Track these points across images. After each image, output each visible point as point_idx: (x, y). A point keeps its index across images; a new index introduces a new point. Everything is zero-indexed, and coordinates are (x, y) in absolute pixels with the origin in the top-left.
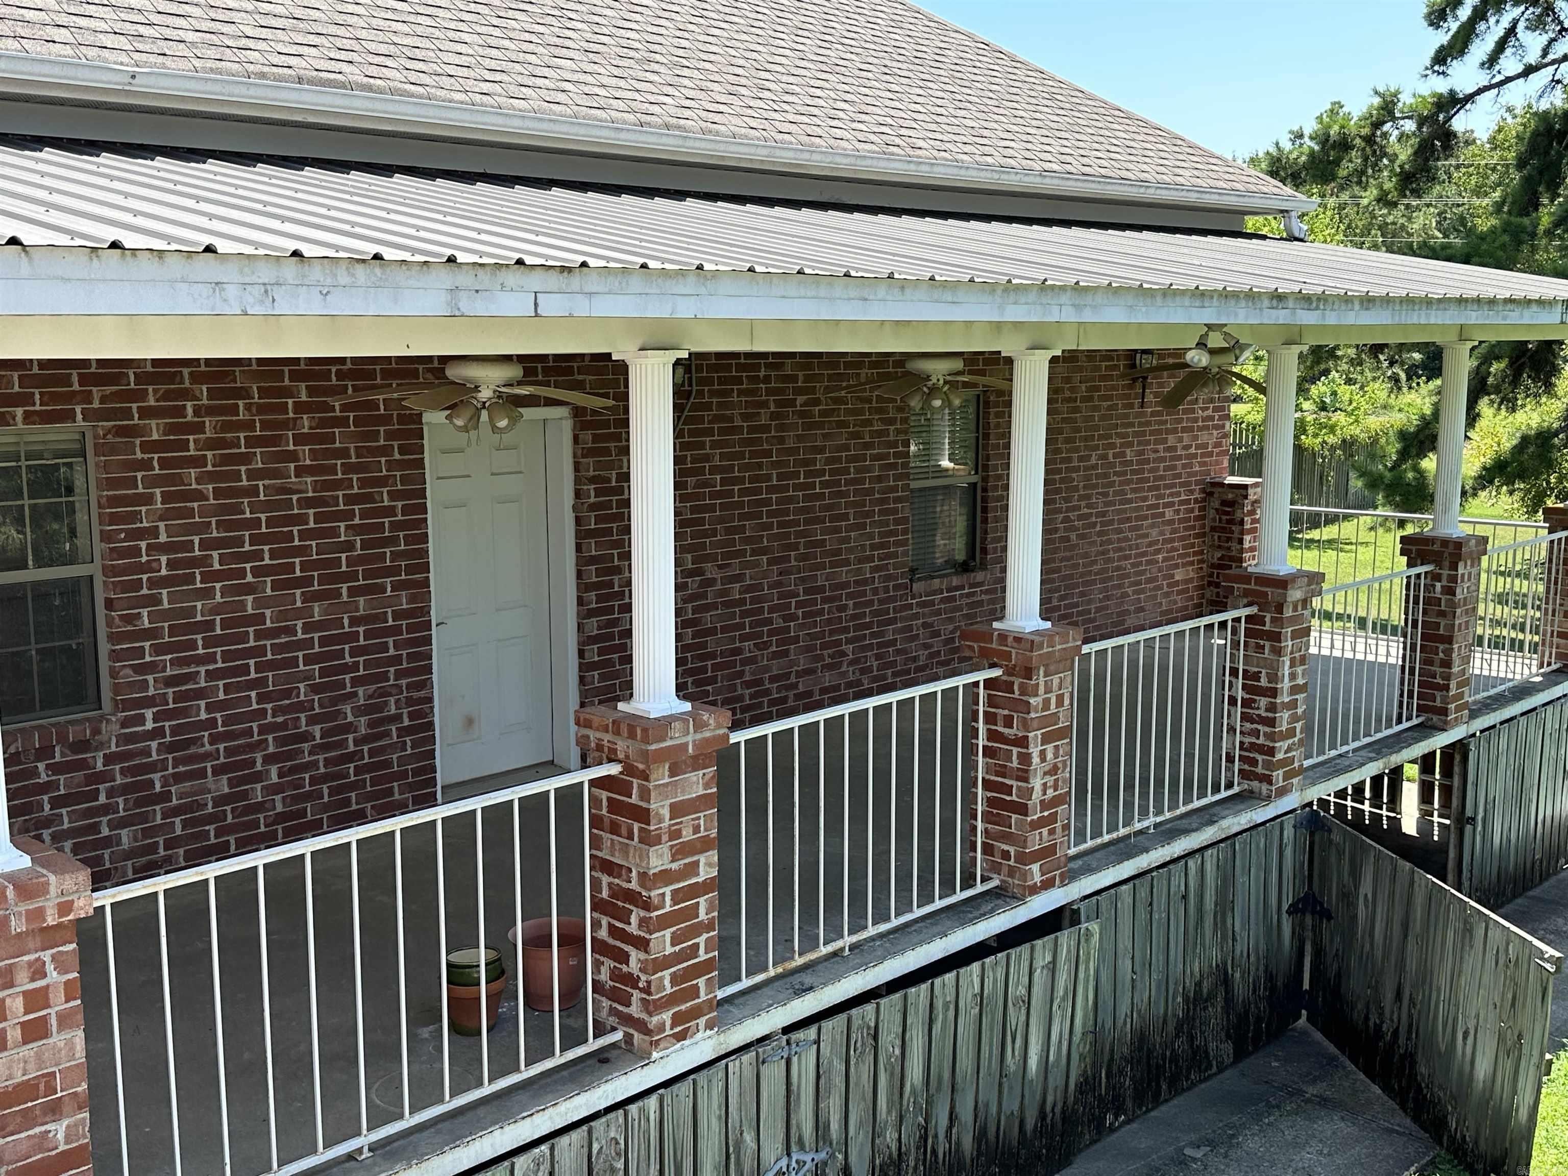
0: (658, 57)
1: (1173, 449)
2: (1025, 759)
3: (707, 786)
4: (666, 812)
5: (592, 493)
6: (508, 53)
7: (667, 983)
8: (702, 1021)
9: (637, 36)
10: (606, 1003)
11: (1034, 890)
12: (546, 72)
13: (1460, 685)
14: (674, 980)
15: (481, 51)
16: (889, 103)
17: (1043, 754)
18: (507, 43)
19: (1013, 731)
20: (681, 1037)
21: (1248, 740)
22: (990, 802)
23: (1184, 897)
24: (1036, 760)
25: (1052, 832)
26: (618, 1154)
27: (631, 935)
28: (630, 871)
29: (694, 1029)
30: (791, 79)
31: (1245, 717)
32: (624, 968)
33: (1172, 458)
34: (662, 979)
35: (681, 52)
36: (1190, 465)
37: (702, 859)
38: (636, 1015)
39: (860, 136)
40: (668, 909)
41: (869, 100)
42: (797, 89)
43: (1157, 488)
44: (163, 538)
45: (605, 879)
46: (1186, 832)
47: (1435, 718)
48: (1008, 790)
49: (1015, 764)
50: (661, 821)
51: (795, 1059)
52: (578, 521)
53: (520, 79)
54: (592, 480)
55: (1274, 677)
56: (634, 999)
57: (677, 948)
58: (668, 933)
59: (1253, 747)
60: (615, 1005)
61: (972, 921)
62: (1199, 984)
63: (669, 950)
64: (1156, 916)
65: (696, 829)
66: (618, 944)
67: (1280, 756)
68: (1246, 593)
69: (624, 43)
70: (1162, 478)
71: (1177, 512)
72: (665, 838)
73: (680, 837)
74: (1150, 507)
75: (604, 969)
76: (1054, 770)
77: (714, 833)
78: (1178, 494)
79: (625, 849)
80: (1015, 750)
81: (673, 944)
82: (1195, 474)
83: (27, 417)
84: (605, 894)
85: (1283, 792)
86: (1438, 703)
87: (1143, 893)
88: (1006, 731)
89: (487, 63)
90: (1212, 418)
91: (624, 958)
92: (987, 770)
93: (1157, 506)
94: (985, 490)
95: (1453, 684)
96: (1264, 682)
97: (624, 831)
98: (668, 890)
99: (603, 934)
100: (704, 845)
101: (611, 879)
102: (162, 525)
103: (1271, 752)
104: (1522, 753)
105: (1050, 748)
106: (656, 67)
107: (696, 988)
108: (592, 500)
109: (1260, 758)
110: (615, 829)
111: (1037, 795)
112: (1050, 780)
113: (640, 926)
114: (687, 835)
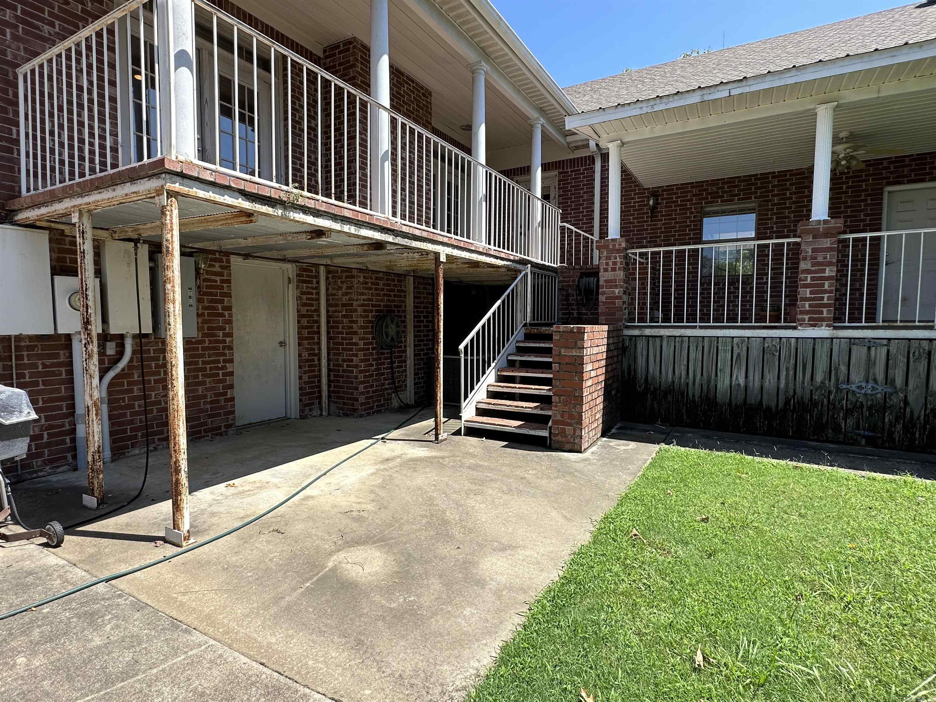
3: (832, 245)
7: (807, 306)
8: (825, 323)
14: (811, 306)
20: (813, 326)
26: (776, 351)
29: (820, 325)
34: (804, 304)
37: (828, 269)
40: (808, 282)
44: (775, 229)
50: (807, 253)
51: (873, 348)
57: (813, 296)
58: (808, 290)
63: (809, 296)
72: (809, 258)
73: (816, 260)
77: (834, 260)
81: (811, 294)
83: (738, 200)
98: (810, 276)
100: (829, 264)
102: (775, 226)
107: (822, 311)
114: (821, 259)
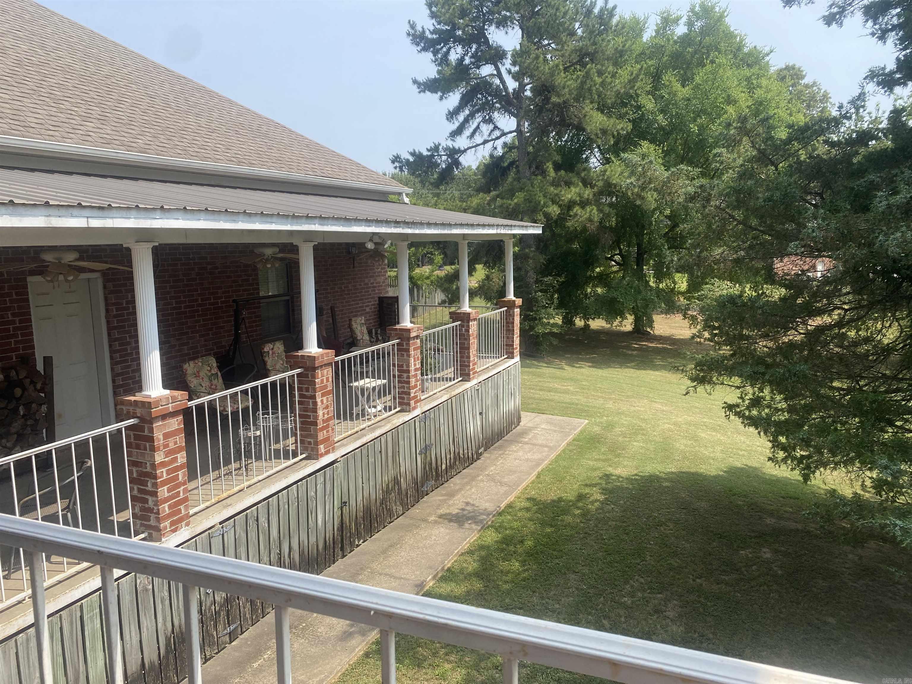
0: (133, 123)
1: (367, 284)
2: (315, 403)
3: (179, 424)
4: (161, 437)
5: (114, 310)
6: (61, 119)
7: (167, 509)
8: (183, 523)
9: (122, 114)
10: (138, 522)
11: (322, 455)
12: (79, 127)
13: (474, 365)
14: (170, 507)
15: (47, 117)
16: (239, 145)
17: (322, 401)
18: (59, 115)
19: (310, 393)
20: (174, 531)
21: (400, 390)
22: (302, 423)
23: (381, 452)
24: (319, 403)
25: (327, 432)
26: (149, 583)
27: (149, 491)
28: (146, 463)
29: (180, 527)
30: (195, 135)
31: (399, 382)
32: (146, 506)
33: (367, 288)
34: (164, 507)
35: (143, 121)
36: (374, 291)
37: (179, 455)
38: (153, 524)
39: (227, 158)
40: (165, 478)
41: (230, 144)
42: (198, 138)
43: (362, 300)
45: (134, 469)
46: (380, 427)
47: (466, 377)
48: (309, 417)
49: (311, 406)
50: (159, 441)
51: (225, 535)
52: (108, 322)
53: (67, 130)
54: (114, 304)
55: (408, 366)
56: (152, 518)
57: (170, 494)
58: (165, 488)
59: (403, 393)
60: (143, 522)
61: (298, 470)
62: (388, 485)
63: (166, 495)
64: (370, 460)
65: (176, 443)
66: (143, 496)
67: (412, 395)
68: (396, 335)
69: (117, 116)
70: (364, 295)
71: (371, 309)
72: (162, 448)
73: (168, 447)
74: (360, 307)
75: (136, 508)
76: (327, 407)
77: (184, 444)
78: (371, 302)
79: (143, 455)
80: (311, 401)
81: (168, 492)
82: (376, 294)
84: (135, 475)
85: (415, 408)
86: (467, 372)
87: (365, 452)
88: (306, 393)
89: (50, 122)
90: (381, 272)
91: (146, 501)
92: (300, 409)
93: (362, 307)
94: (292, 302)
95: (471, 364)
96: (405, 368)
97: (142, 447)
98: (164, 470)
99: (135, 492)
100: (178, 450)
101: (138, 469)
103: (409, 394)
104: (496, 387)
105: (325, 399)
106: (132, 127)
107: (180, 509)
108: (115, 313)
109: (405, 396)
110: (138, 447)
111: (321, 417)
112: (326, 411)
113: (153, 486)
114: (172, 446)
